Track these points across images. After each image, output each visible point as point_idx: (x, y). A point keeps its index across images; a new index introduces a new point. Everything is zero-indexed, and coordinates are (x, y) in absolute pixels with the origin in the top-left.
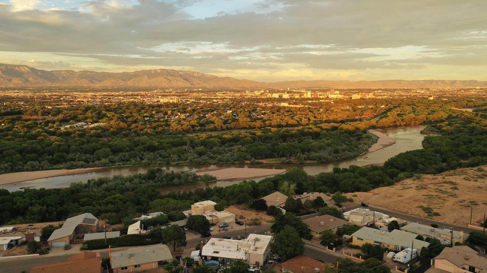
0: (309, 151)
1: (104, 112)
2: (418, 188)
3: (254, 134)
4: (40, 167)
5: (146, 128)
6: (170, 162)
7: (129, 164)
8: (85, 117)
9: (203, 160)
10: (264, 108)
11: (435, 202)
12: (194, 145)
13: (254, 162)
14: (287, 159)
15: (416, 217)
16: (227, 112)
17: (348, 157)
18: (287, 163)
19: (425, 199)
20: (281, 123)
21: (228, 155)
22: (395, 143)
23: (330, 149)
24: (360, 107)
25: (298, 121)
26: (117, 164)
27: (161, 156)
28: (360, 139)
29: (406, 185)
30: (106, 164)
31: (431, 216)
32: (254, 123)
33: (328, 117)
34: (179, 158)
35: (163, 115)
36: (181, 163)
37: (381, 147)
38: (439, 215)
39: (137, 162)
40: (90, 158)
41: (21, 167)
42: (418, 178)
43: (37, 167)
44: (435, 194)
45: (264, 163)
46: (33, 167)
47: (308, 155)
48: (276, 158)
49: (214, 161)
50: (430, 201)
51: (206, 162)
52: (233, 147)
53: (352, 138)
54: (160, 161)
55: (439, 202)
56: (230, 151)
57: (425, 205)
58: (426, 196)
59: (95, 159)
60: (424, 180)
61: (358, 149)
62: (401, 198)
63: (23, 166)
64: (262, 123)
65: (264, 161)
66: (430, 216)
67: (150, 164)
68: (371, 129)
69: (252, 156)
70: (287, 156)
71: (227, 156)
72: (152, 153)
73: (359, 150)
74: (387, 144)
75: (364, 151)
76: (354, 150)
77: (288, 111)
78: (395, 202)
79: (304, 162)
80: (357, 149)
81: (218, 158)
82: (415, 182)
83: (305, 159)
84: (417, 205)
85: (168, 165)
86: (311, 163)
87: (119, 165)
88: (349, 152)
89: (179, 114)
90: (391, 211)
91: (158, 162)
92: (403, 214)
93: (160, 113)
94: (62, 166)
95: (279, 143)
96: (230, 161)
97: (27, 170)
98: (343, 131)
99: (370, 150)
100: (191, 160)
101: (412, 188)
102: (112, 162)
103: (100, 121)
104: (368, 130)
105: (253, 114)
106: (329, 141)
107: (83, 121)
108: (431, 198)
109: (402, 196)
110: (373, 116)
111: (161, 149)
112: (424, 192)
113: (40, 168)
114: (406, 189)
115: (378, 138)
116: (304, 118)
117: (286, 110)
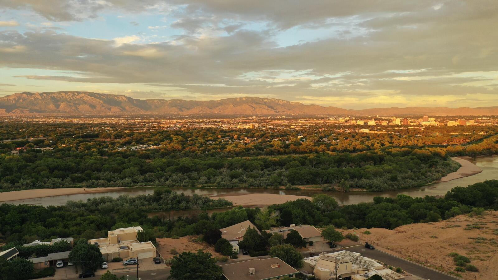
0: (360, 177)
1: (172, 136)
2: (469, 228)
3: (305, 158)
4: (61, 184)
5: (199, 150)
6: (196, 184)
7: (153, 185)
8: (149, 140)
9: (232, 183)
10: (339, 134)
11: (482, 249)
12: (233, 168)
13: (289, 188)
14: (331, 186)
15: (435, 270)
16: (298, 137)
17: (410, 186)
18: (329, 190)
19: (470, 243)
20: (347, 148)
21: (263, 178)
22: (480, 172)
23: (389, 176)
24: (453, 133)
25: (368, 146)
26: (139, 184)
27: (189, 177)
28: (432, 166)
29: (453, 222)
30: (128, 184)
31: (460, 271)
32: (316, 147)
33: (407, 142)
34: (208, 181)
35: (228, 139)
36: (208, 186)
37: (460, 176)
38: (476, 270)
39: (160, 183)
40: (114, 178)
41: (43, 183)
42: (478, 214)
43: (58, 185)
44: (489, 237)
45: (301, 190)
46: (53, 184)
47: (357, 182)
48: (319, 184)
49: (244, 185)
50: (476, 247)
51: (235, 186)
52: (274, 171)
53: (423, 165)
54: (187, 182)
55: (489, 250)
56: (269, 175)
57: (462, 253)
58: (473, 239)
59: (118, 178)
60: (485, 217)
61: (426, 177)
62: (434, 240)
63: (45, 183)
64: (326, 148)
65: (302, 187)
66: (458, 270)
67: (174, 186)
68: (456, 156)
69: (289, 181)
70: (331, 183)
71: (262, 180)
72: (180, 174)
73: (426, 179)
74: (470, 173)
75: (433, 180)
76: (418, 179)
77: (364, 137)
78: (420, 245)
79: (350, 190)
80: (423, 177)
81: (249, 182)
82: (471, 219)
83: (352, 186)
84: (449, 252)
85: (193, 188)
86: (359, 192)
87: (141, 185)
88: (411, 180)
89: (246, 138)
90: (403, 259)
91: (182, 184)
92: (418, 264)
93: (226, 138)
94: (84, 184)
95: (331, 168)
96: (263, 186)
97: (48, 188)
98: (414, 157)
99: (444, 179)
100: (219, 183)
101: (459, 226)
102: (134, 182)
103: (161, 143)
104: (451, 158)
105: (324, 139)
106: (390, 167)
107: (146, 143)
108: (479, 242)
109: (435, 237)
110: (466, 142)
111: (195, 171)
112: (475, 233)
113: (61, 186)
114: (449, 227)
115: (460, 166)
116: (378, 143)
117: (363, 135)
